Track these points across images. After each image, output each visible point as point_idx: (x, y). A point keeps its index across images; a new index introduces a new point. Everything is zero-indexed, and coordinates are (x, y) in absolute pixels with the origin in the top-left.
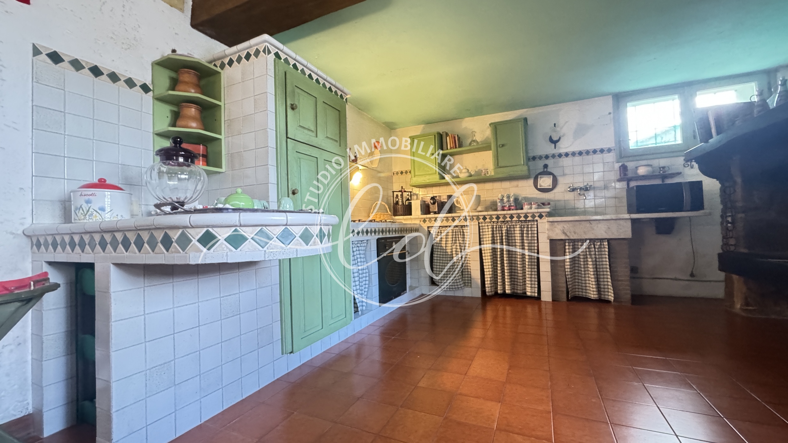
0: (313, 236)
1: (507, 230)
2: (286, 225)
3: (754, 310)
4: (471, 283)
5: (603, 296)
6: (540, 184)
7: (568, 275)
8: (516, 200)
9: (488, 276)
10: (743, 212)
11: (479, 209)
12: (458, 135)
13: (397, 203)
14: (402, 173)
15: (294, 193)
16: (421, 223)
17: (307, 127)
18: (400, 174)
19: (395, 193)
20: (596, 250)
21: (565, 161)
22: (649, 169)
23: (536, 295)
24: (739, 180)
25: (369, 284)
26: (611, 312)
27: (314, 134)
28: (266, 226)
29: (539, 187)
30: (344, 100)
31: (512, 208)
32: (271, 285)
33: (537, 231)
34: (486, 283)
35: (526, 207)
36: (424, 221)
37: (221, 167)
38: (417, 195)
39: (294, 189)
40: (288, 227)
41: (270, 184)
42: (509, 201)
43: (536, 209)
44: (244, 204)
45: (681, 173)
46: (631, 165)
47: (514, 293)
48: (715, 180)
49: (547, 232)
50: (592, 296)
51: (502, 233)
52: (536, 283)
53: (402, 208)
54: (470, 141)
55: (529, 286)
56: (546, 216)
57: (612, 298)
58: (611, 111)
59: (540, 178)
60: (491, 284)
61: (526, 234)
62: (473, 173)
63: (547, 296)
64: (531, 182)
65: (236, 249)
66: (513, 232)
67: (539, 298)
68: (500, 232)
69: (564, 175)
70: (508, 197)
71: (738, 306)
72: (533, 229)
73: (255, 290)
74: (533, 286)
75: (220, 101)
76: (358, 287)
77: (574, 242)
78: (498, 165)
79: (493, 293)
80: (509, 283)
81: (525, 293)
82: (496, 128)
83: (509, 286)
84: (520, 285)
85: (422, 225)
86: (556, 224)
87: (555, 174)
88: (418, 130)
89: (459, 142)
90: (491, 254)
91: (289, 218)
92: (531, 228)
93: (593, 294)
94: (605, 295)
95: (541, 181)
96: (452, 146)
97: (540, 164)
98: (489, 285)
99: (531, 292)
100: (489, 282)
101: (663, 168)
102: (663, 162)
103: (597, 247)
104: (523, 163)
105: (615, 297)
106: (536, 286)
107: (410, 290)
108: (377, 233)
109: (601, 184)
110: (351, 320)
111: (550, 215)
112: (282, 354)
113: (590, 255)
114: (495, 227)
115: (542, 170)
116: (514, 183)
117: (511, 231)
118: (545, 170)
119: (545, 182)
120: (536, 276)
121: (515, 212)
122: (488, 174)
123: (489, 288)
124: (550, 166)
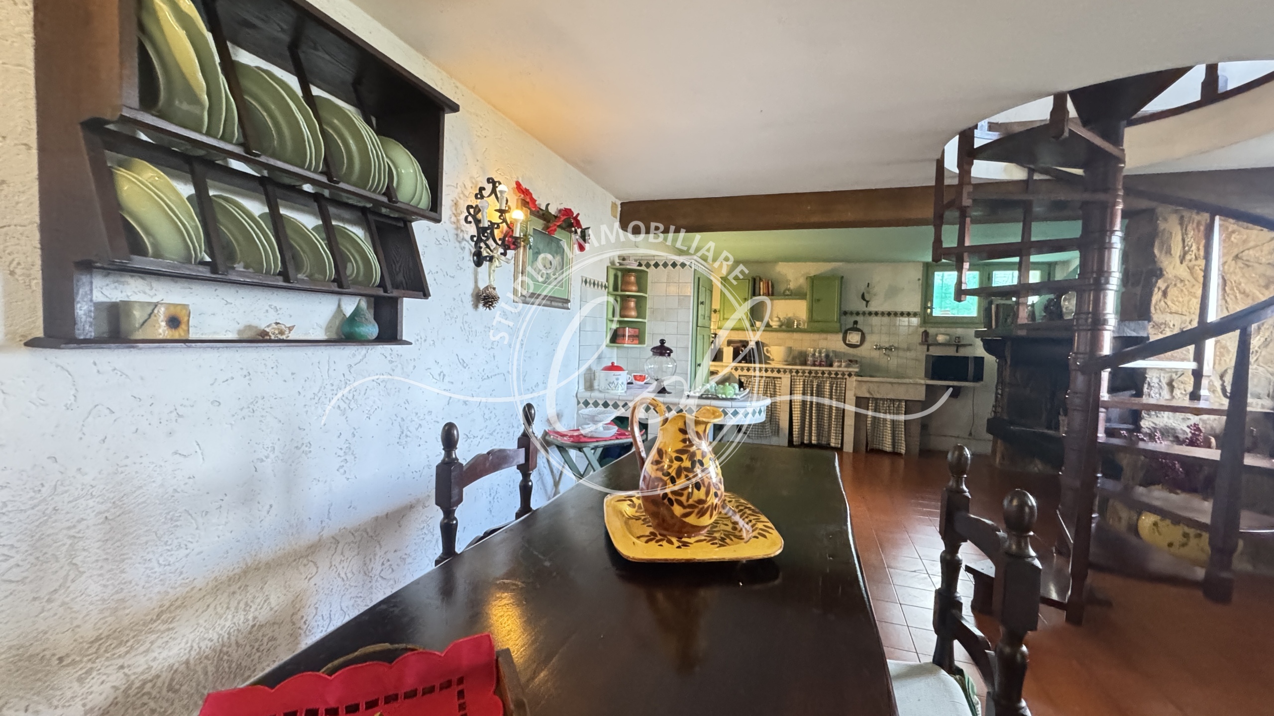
1: (817, 385)
3: (1008, 464)
4: (778, 432)
5: (896, 449)
6: (848, 339)
7: (869, 430)
8: (827, 356)
9: (797, 427)
10: (1009, 388)
11: (792, 361)
12: (770, 280)
20: (895, 408)
21: (875, 320)
22: (948, 337)
23: (839, 446)
26: (902, 462)
29: (847, 342)
31: (824, 363)
33: (845, 388)
34: (794, 433)
35: (836, 364)
37: (645, 344)
42: (820, 356)
43: (846, 367)
45: (971, 345)
46: (932, 331)
47: (818, 443)
48: (994, 358)
49: (854, 390)
51: (813, 387)
52: (840, 435)
54: (783, 285)
55: (834, 437)
56: (855, 375)
57: (903, 451)
58: (921, 278)
59: (850, 333)
61: (835, 388)
62: (784, 321)
63: (849, 447)
64: (840, 336)
67: (841, 448)
68: (811, 385)
69: (872, 333)
70: (820, 353)
72: (842, 385)
74: (837, 438)
75: (647, 293)
77: (877, 400)
78: (812, 317)
79: (799, 442)
80: (815, 434)
81: (829, 444)
82: (813, 279)
83: (815, 437)
84: (826, 437)
86: (863, 383)
87: (864, 331)
89: (774, 290)
92: (840, 384)
93: (888, 448)
94: (898, 448)
95: (850, 337)
96: (765, 292)
97: (851, 320)
98: (797, 435)
99: (835, 443)
100: (796, 433)
101: (959, 338)
102: (959, 331)
103: (896, 406)
104: (835, 317)
105: (906, 450)
106: (840, 438)
109: (905, 346)
111: (857, 375)
114: (806, 381)
115: (852, 326)
116: (827, 336)
117: (822, 385)
118: (855, 326)
119: (854, 338)
120: (841, 429)
121: (826, 368)
122: (800, 325)
123: (796, 438)
124: (859, 322)
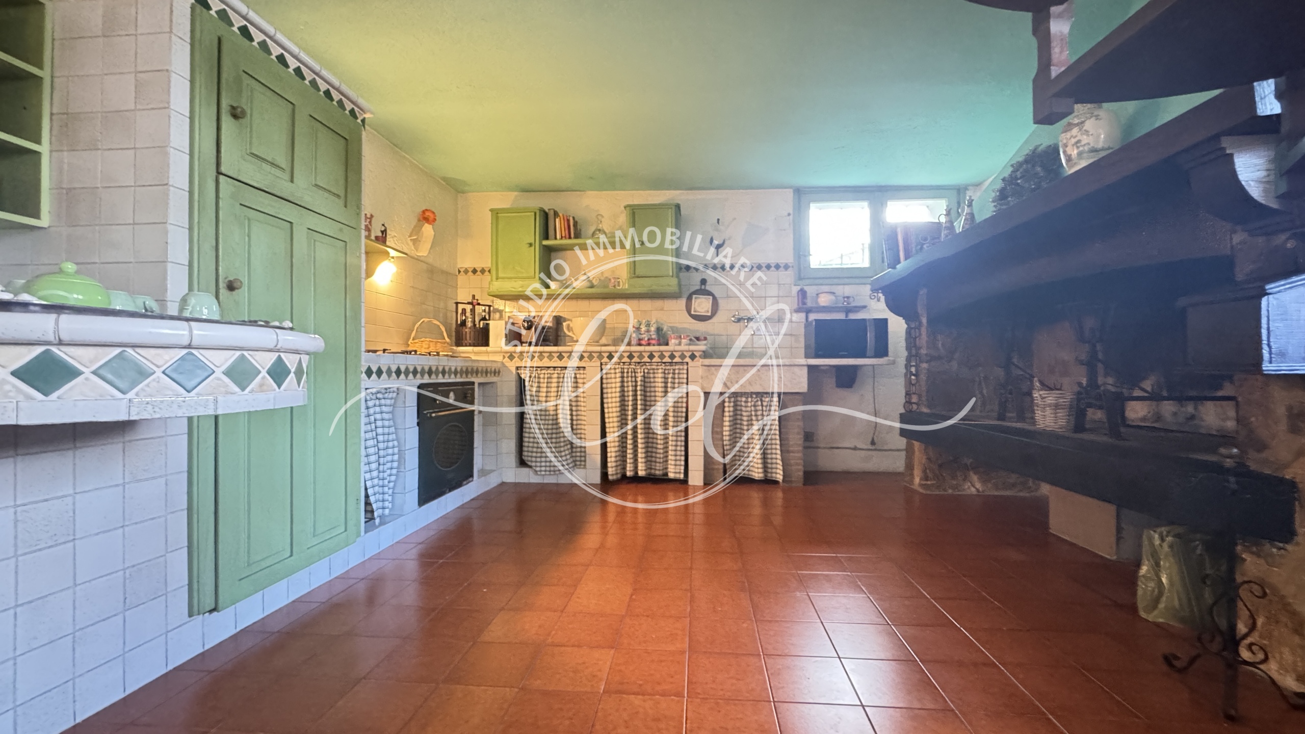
0: (260, 372)
1: (644, 376)
2: (189, 346)
3: (932, 485)
4: (585, 461)
5: (769, 475)
6: (694, 308)
7: (726, 445)
8: (659, 330)
9: (613, 449)
10: (926, 362)
11: (604, 341)
12: (574, 218)
13: (464, 323)
14: (475, 271)
15: (231, 287)
16: (504, 361)
17: (270, 160)
18: (470, 273)
19: (461, 307)
20: (764, 408)
22: (832, 297)
23: (682, 476)
24: (924, 320)
25: (398, 468)
26: (778, 497)
27: (287, 176)
28: (134, 346)
29: (693, 313)
30: (359, 121)
31: (653, 342)
32: (166, 475)
33: (687, 378)
34: (609, 460)
35: (673, 342)
36: (511, 357)
37: (37, 215)
38: (501, 312)
39: (231, 279)
40: (194, 352)
41: (169, 265)
42: (648, 331)
43: (687, 345)
44: (80, 297)
45: (865, 307)
46: (811, 290)
47: (650, 474)
48: (902, 318)
49: (700, 381)
50: (756, 475)
51: (636, 382)
52: (683, 458)
53: (472, 333)
54: (593, 229)
55: (673, 463)
56: (700, 357)
57: (780, 477)
58: (791, 212)
59: (696, 298)
60: (616, 461)
61: (671, 382)
62: (595, 282)
63: (696, 478)
64: (682, 302)
65: (46, 395)
66: (652, 380)
67: (685, 481)
68: (634, 379)
70: (648, 325)
71: (917, 480)
72: (681, 376)
73: (121, 488)
74: (678, 463)
75: (41, 67)
76: (375, 474)
77: (737, 396)
78: (635, 274)
79: (619, 476)
80: (643, 460)
81: (666, 474)
82: (634, 214)
83: (643, 465)
84: (660, 463)
85: (507, 364)
86: (713, 368)
87: (717, 295)
88: (504, 200)
89: (575, 230)
90: (618, 414)
91: (195, 332)
92: (679, 373)
93: (757, 473)
94: (772, 473)
95: (696, 304)
96: (563, 235)
97: (696, 278)
98: (614, 464)
99: (675, 473)
100: (613, 459)
101: (848, 297)
102: (847, 290)
103: (765, 404)
104: (671, 274)
105: (784, 476)
106: (683, 463)
107: (479, 477)
108: (419, 375)
110: (359, 535)
111: (706, 355)
112: (190, 615)
113: (756, 415)
114: (626, 371)
115: (698, 287)
116: (659, 303)
117: (650, 378)
118: (703, 287)
119: (702, 305)
120: (683, 448)
121: (656, 348)
122: (619, 286)
123: (614, 469)
124: (708, 284)
